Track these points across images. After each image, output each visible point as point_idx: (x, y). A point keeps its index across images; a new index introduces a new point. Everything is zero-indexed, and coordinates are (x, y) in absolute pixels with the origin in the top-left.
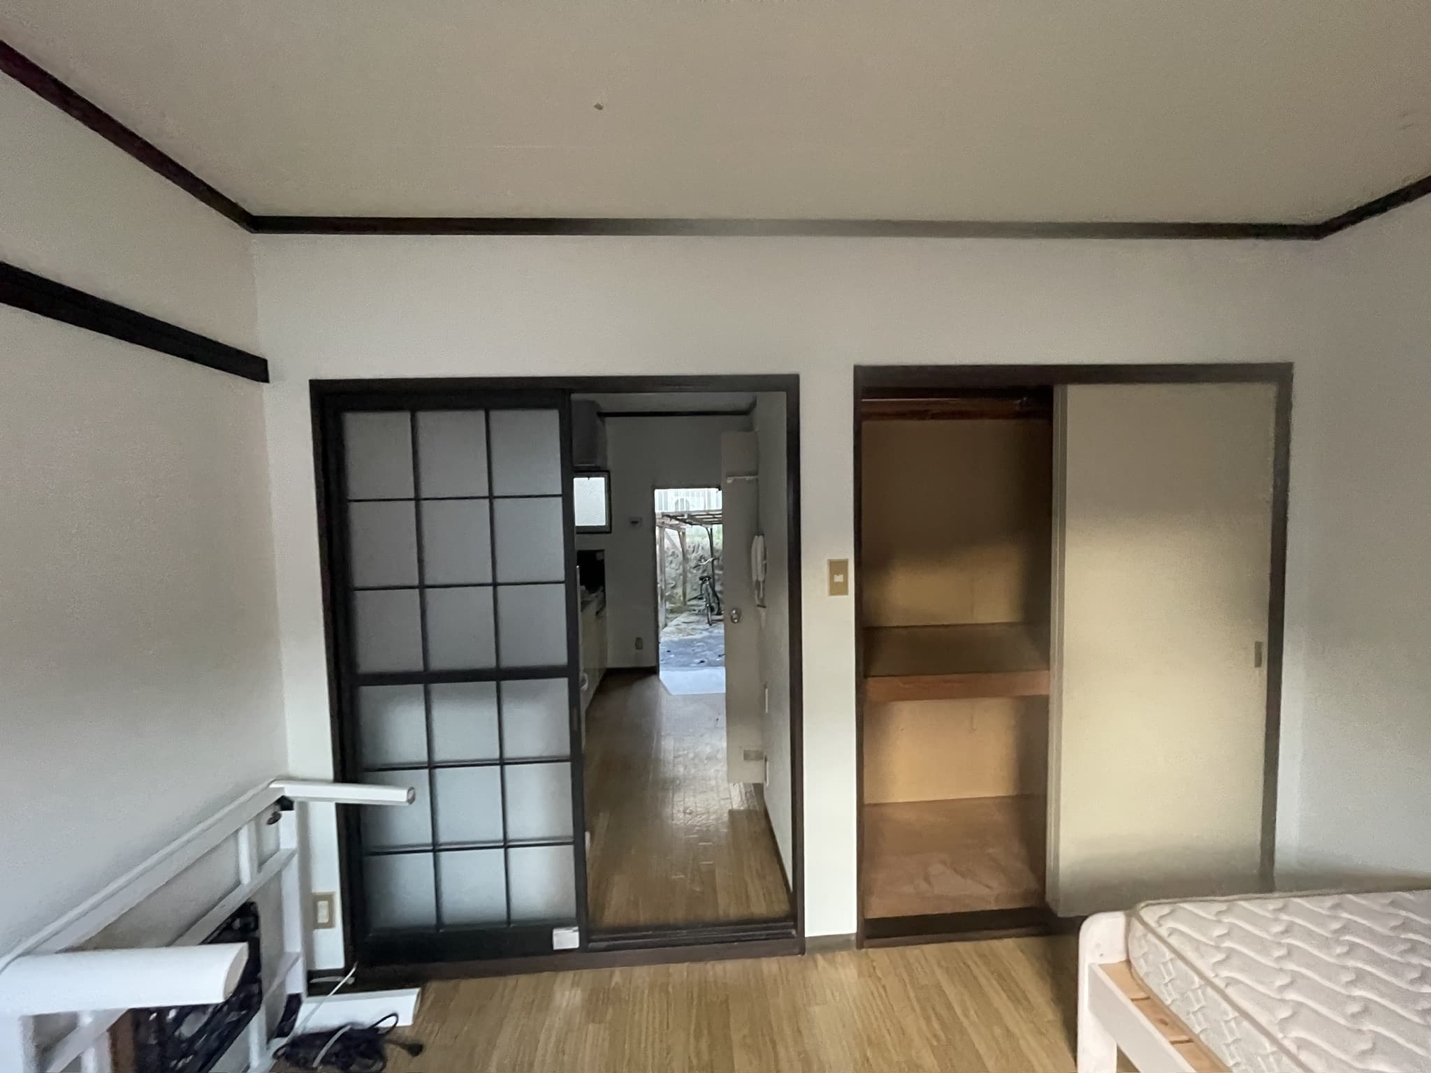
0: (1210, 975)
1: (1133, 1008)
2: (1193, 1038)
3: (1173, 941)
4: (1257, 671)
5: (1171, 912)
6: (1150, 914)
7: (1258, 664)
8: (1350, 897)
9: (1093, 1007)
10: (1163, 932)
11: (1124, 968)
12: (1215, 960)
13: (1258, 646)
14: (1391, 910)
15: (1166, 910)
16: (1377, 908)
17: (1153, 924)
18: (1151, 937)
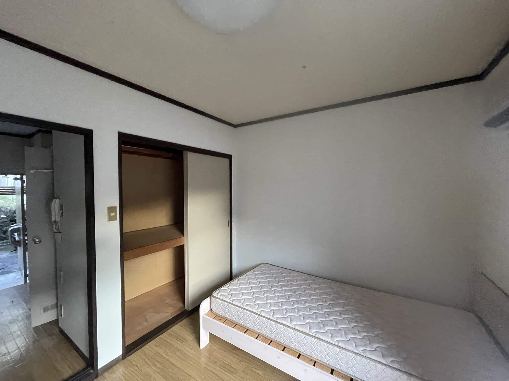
0: (229, 301)
1: (214, 320)
2: (227, 319)
3: (221, 298)
4: (228, 227)
5: (220, 291)
6: (215, 294)
7: (228, 226)
8: (248, 273)
9: (203, 328)
10: (219, 297)
11: (210, 312)
12: (229, 297)
13: (228, 221)
14: (254, 273)
15: (218, 292)
16: (251, 273)
17: (216, 296)
18: (217, 299)
